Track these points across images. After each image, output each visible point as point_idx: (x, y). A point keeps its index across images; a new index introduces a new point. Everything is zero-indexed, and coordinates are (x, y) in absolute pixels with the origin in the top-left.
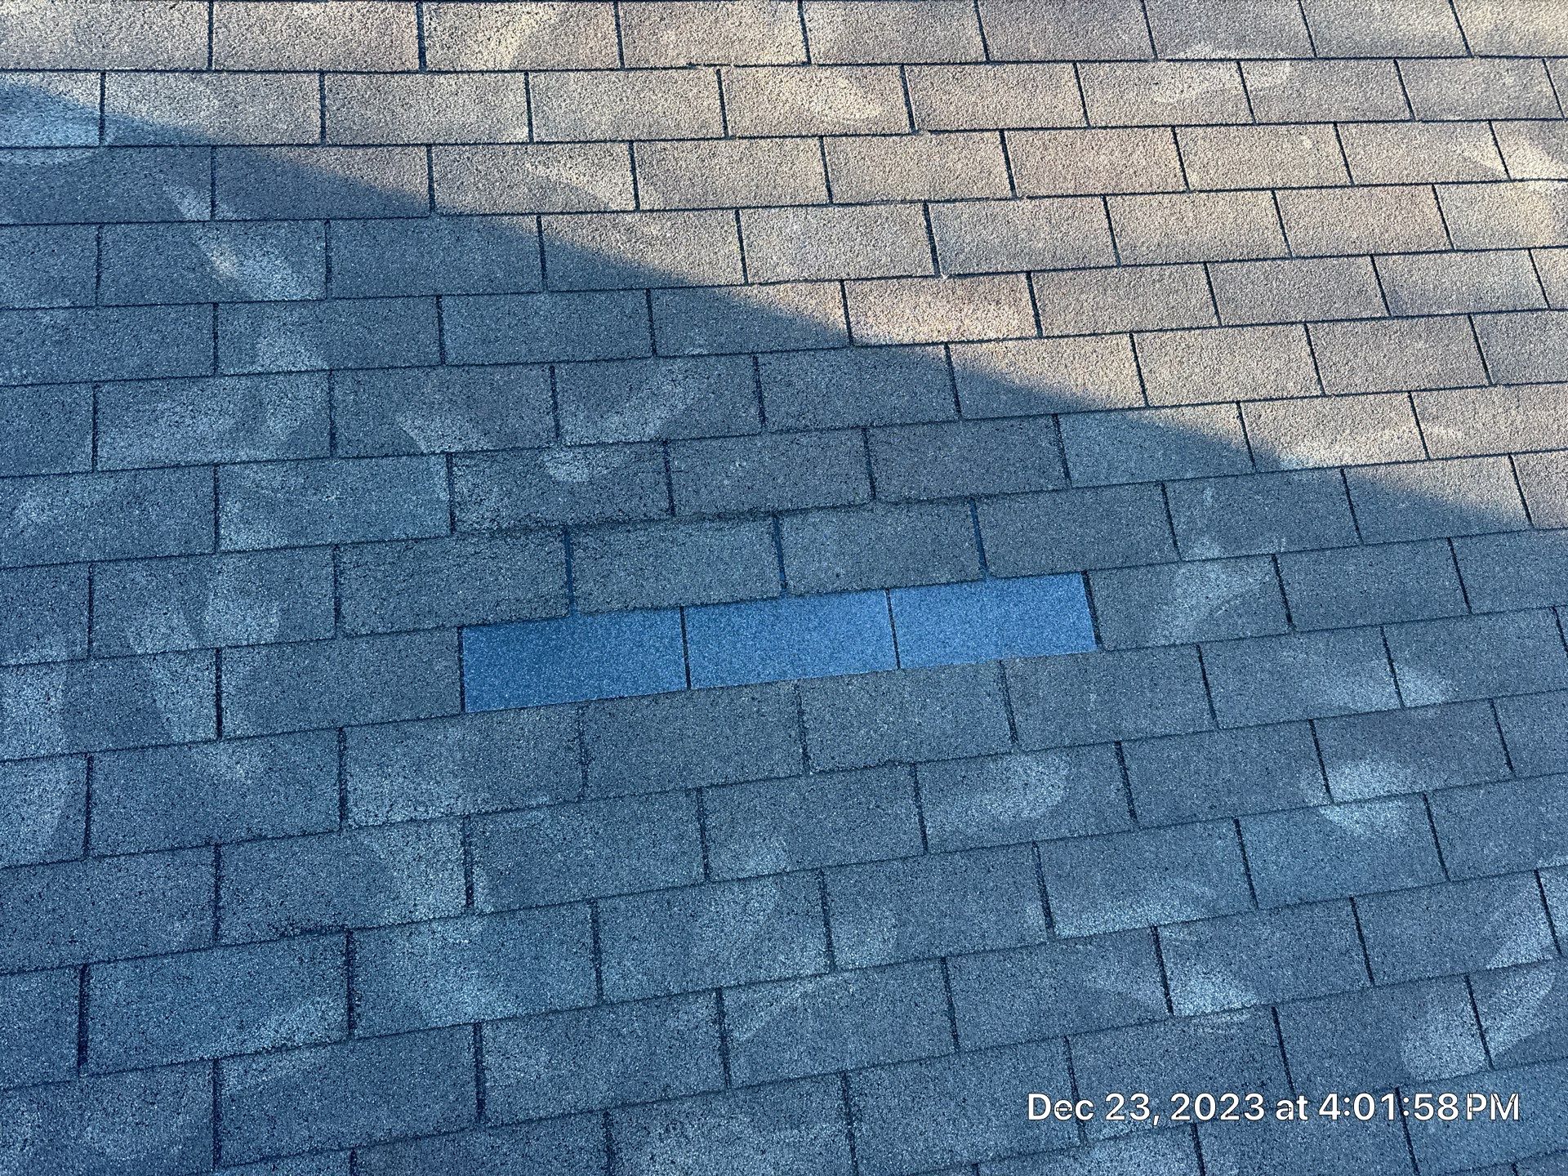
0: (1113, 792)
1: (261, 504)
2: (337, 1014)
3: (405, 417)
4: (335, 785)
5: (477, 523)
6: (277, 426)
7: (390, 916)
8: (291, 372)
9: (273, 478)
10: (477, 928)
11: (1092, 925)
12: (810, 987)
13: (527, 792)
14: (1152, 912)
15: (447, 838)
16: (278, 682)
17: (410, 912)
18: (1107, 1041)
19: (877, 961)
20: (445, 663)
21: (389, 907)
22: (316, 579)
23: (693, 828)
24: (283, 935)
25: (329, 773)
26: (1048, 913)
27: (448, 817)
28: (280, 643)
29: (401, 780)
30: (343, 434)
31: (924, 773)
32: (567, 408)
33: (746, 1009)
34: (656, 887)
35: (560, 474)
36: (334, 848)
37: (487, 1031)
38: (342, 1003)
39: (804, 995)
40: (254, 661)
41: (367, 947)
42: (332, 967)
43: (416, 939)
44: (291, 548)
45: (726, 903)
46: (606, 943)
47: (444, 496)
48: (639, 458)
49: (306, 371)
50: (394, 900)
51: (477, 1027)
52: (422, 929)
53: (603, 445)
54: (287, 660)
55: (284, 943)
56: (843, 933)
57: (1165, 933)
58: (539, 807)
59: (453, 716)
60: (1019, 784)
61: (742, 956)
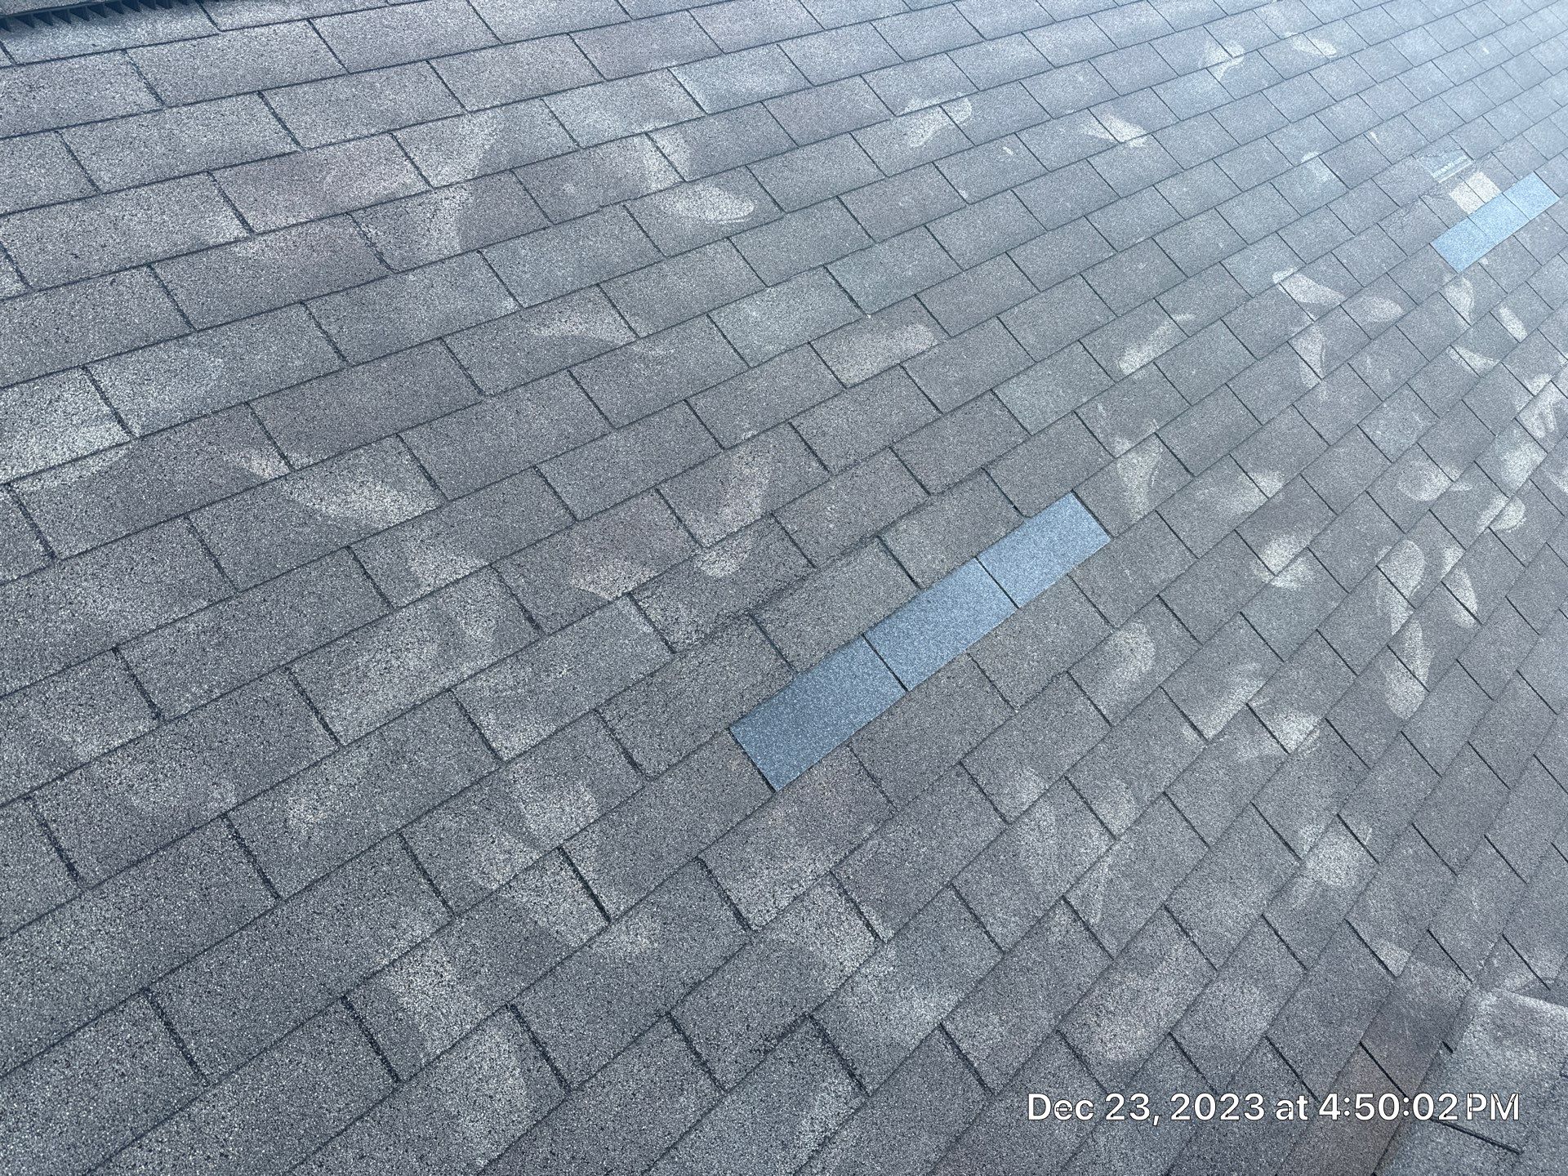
0: (1176, 629)
1: (511, 706)
2: (846, 1087)
3: (576, 578)
4: (722, 906)
5: (687, 638)
6: (477, 632)
7: (830, 985)
8: (457, 581)
9: (504, 678)
11: (1219, 722)
12: (1109, 860)
13: (856, 830)
14: (1240, 695)
15: (826, 897)
16: (624, 847)
17: (842, 971)
18: (1270, 791)
19: (1133, 817)
20: (735, 763)
21: (825, 978)
22: (596, 746)
23: (973, 791)
24: (766, 1052)
25: (711, 899)
26: (1195, 728)
27: (817, 880)
28: (605, 815)
29: (766, 872)
30: (539, 614)
31: (1076, 674)
32: (689, 518)
33: (1085, 899)
34: (980, 849)
35: (715, 571)
37: (949, 1027)
38: (843, 1075)
39: (1110, 867)
40: (594, 842)
41: (830, 1019)
42: (816, 1053)
43: (858, 990)
44: (561, 730)
46: (978, 910)
47: (648, 629)
48: (762, 535)
49: (471, 574)
50: (824, 969)
51: (942, 1027)
52: (857, 979)
53: (732, 535)
54: (619, 825)
55: (770, 1057)
56: (1104, 810)
57: (1254, 705)
58: (871, 837)
59: (769, 800)
60: (1127, 652)
61: (1061, 865)
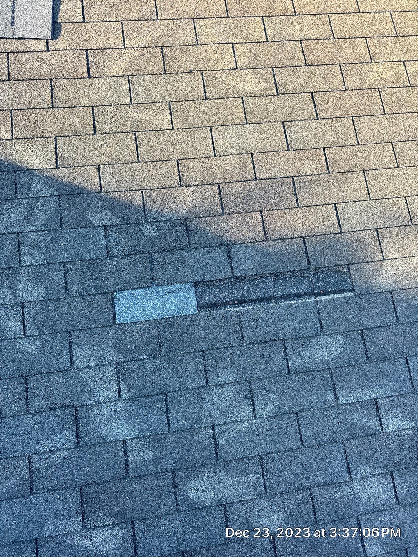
0: (360, 349)
1: (36, 247)
2: (72, 437)
3: (88, 212)
4: (68, 353)
5: (117, 252)
6: (40, 217)
7: (90, 401)
8: (44, 197)
9: (41, 237)
10: (123, 404)
11: (352, 399)
12: (247, 424)
13: (139, 354)
14: (375, 393)
15: (110, 371)
16: (45, 315)
17: (98, 399)
18: (358, 442)
19: (272, 414)
20: (107, 306)
21: (90, 398)
22: (57, 275)
23: (201, 366)
24: (51, 409)
25: (66, 348)
26: (335, 395)
27: (111, 363)
28: (45, 300)
29: (92, 350)
30: (65, 220)
31: (287, 343)
32: (148, 207)
33: (223, 433)
34: (188, 388)
35: (146, 232)
36: (69, 376)
37: (128, 443)
38: (74, 434)
39: (245, 427)
40: (36, 307)
41: (82, 413)
42: (70, 420)
43: (100, 409)
44: (48, 264)
45: (214, 394)
46: (171, 409)
47: (104, 242)
48: (176, 226)
49: (50, 196)
50: (92, 395)
51: (124, 441)
52: (102, 405)
53: (163, 221)
54: (48, 306)
55: (52, 412)
56: (258, 404)
57: (380, 401)
58: (144, 359)
59: (111, 326)
60: (324, 347)
61: (221, 413)
